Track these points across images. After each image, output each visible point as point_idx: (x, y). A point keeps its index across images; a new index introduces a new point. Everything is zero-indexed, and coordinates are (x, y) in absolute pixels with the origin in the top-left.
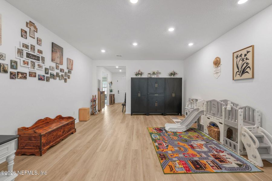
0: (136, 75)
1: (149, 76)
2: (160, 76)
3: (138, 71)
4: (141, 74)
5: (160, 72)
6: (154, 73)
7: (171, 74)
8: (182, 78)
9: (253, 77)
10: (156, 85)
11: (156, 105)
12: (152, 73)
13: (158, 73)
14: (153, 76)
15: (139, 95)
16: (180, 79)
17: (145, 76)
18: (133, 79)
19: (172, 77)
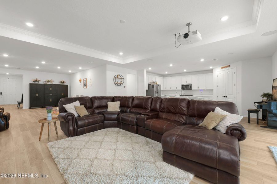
0: (34, 82)
1: (45, 83)
2: (54, 83)
3: (35, 79)
4: (38, 81)
5: (53, 80)
6: (49, 81)
7: (61, 82)
8: (68, 85)
9: (87, 88)
10: (51, 89)
11: (51, 100)
12: (47, 81)
13: (52, 81)
14: (48, 83)
15: (37, 95)
16: (67, 86)
17: (41, 82)
18: (30, 84)
19: (62, 84)
